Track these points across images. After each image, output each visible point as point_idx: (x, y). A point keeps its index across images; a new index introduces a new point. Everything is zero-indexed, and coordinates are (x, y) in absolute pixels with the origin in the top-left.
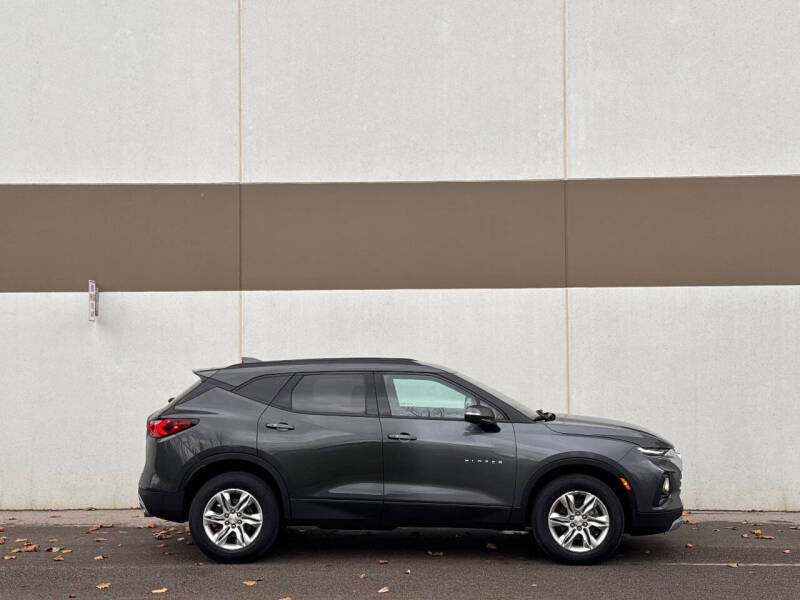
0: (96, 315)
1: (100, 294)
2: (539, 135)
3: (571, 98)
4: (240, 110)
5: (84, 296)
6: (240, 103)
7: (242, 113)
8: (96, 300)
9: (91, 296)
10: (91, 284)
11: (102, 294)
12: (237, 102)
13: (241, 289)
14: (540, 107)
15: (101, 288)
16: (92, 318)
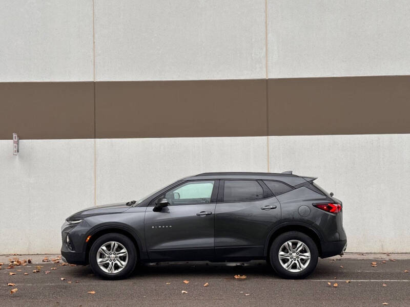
0: (18, 151)
1: (20, 141)
2: (253, 55)
3: (270, 35)
4: (94, 43)
5: (11, 142)
6: (94, 39)
7: (95, 44)
8: (18, 144)
9: (14, 142)
10: (14, 135)
11: (21, 141)
12: (92, 38)
13: (95, 138)
14: (253, 40)
15: (20, 138)
16: (15, 154)
